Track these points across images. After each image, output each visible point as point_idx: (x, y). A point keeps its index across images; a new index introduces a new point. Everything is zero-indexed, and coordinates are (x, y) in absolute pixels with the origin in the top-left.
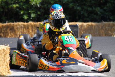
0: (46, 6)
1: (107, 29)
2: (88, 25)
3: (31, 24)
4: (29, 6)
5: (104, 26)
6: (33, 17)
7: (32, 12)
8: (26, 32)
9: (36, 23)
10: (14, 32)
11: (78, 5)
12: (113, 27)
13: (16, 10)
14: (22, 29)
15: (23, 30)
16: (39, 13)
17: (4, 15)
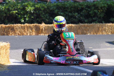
0: (37, 12)
1: (83, 29)
2: (69, 26)
3: (27, 25)
4: (25, 12)
5: (81, 26)
8: (23, 31)
9: (30, 25)
10: (14, 32)
11: (61, 11)
12: (87, 27)
13: (15, 15)
14: (20, 29)
16: (32, 17)
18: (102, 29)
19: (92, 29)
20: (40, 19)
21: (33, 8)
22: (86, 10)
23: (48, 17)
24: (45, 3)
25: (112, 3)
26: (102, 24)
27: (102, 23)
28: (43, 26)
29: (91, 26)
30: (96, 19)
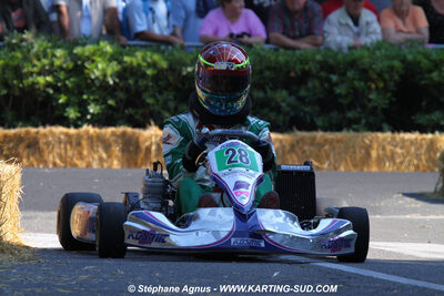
0: (131, 82)
1: (308, 153)
3: (87, 132)
4: (83, 83)
5: (298, 142)
6: (93, 115)
7: (92, 97)
8: (73, 155)
9: (103, 131)
10: (37, 156)
12: (323, 146)
13: (44, 91)
14: (62, 146)
15: (66, 148)
16: (111, 102)
17: (10, 104)
18: (381, 152)
19: (343, 155)
20: (140, 111)
21: (114, 67)
22: (320, 78)
23: (172, 105)
24: (163, 47)
25: (419, 57)
26: (380, 135)
27: (380, 129)
28: (151, 138)
29: (339, 141)
30: (357, 115)
